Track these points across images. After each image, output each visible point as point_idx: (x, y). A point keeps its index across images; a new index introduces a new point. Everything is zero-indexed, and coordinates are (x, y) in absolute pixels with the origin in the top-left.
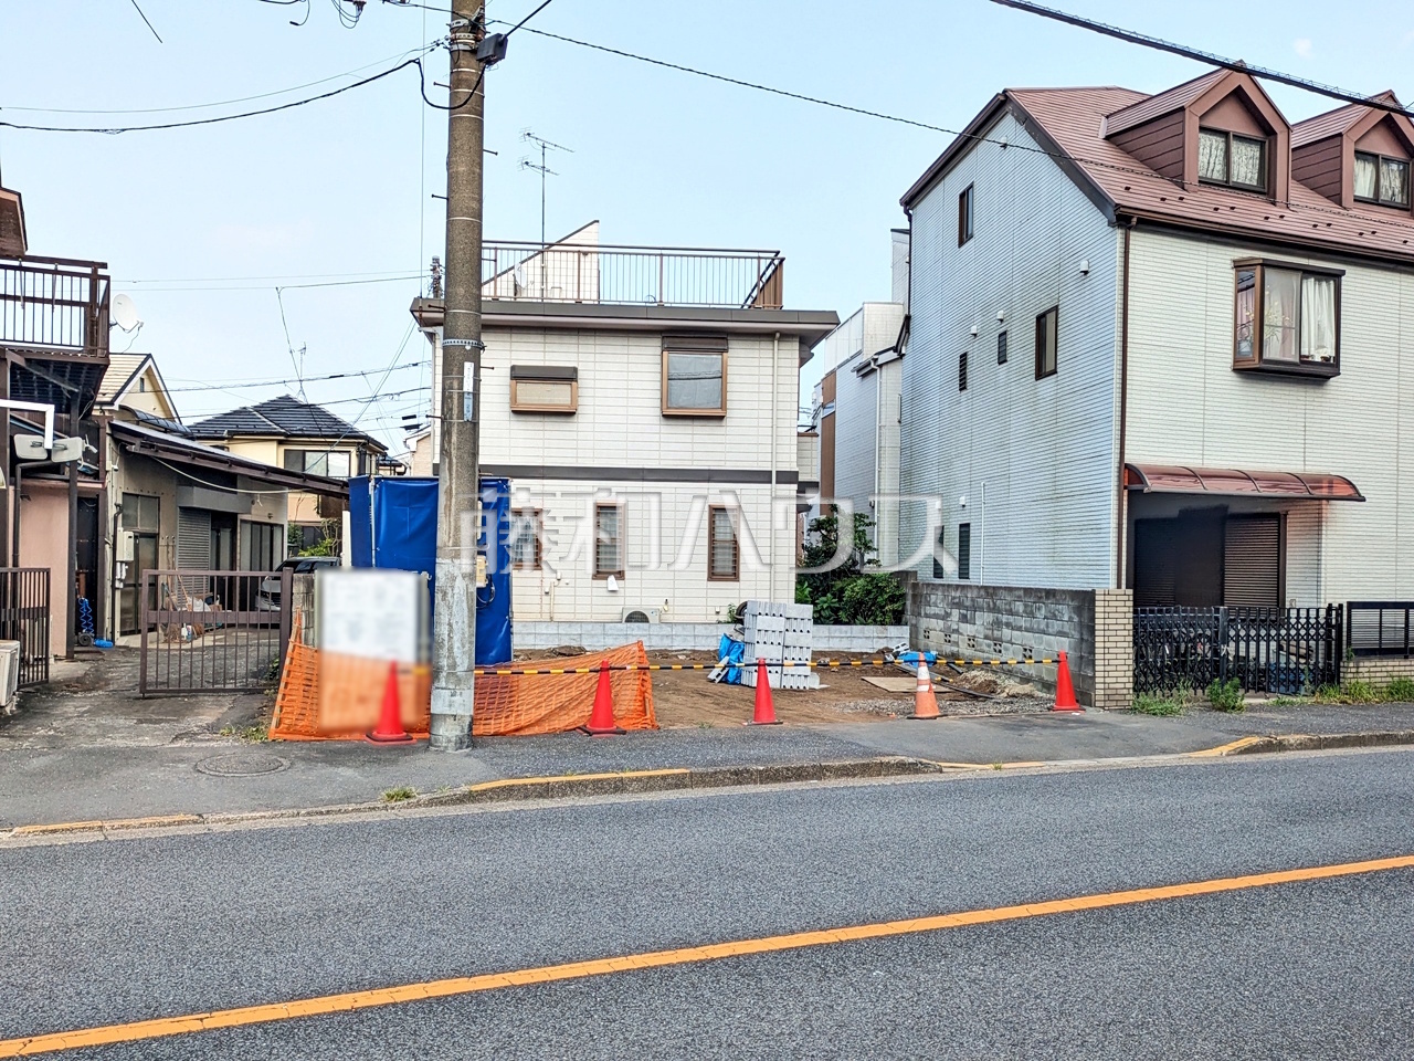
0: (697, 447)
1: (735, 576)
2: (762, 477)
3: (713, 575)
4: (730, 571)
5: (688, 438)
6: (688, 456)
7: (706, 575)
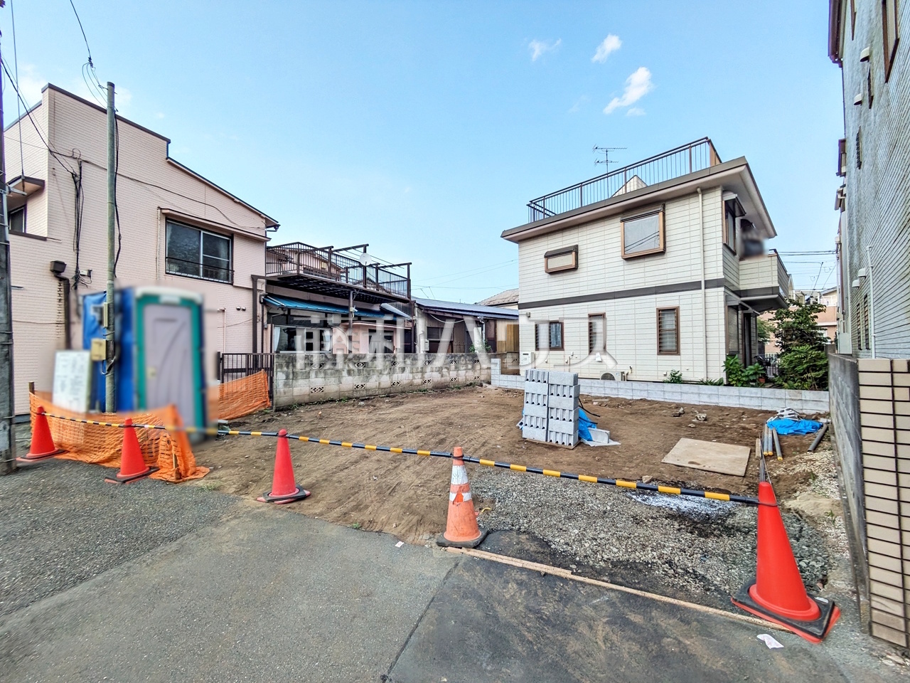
0: (647, 274)
1: (677, 352)
2: (695, 286)
3: (661, 351)
4: (674, 348)
5: (642, 270)
6: (642, 280)
7: (656, 352)
